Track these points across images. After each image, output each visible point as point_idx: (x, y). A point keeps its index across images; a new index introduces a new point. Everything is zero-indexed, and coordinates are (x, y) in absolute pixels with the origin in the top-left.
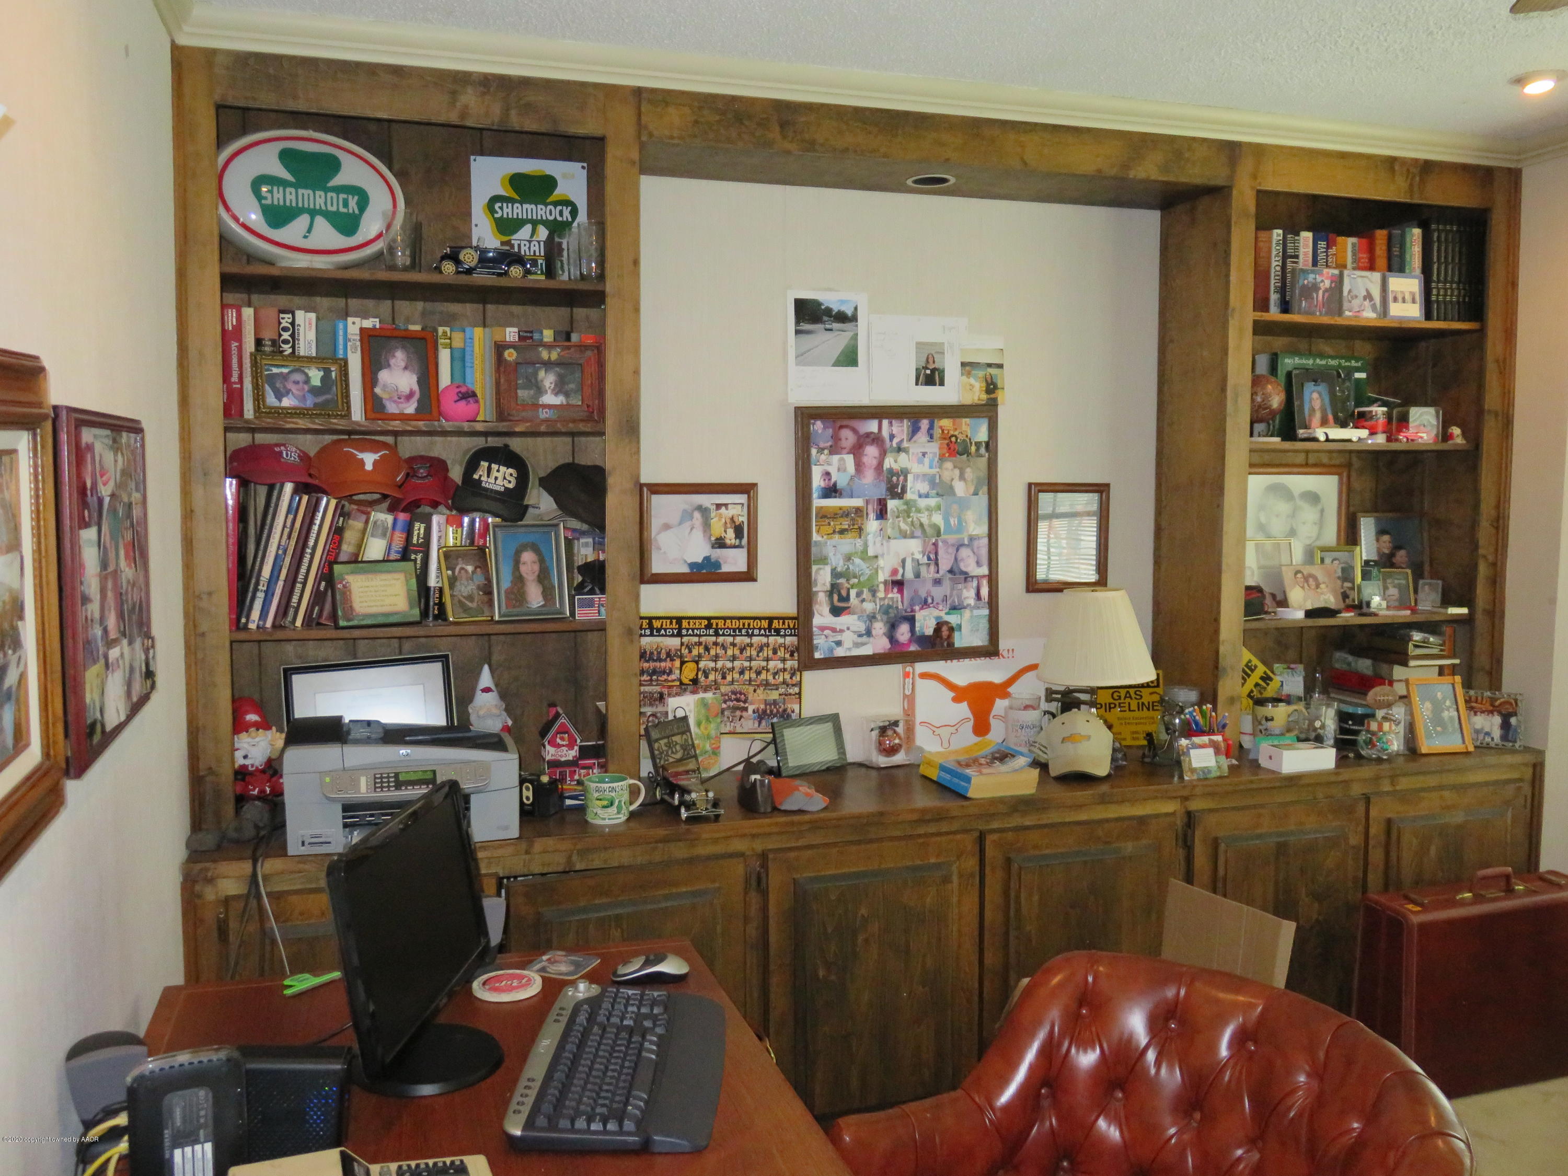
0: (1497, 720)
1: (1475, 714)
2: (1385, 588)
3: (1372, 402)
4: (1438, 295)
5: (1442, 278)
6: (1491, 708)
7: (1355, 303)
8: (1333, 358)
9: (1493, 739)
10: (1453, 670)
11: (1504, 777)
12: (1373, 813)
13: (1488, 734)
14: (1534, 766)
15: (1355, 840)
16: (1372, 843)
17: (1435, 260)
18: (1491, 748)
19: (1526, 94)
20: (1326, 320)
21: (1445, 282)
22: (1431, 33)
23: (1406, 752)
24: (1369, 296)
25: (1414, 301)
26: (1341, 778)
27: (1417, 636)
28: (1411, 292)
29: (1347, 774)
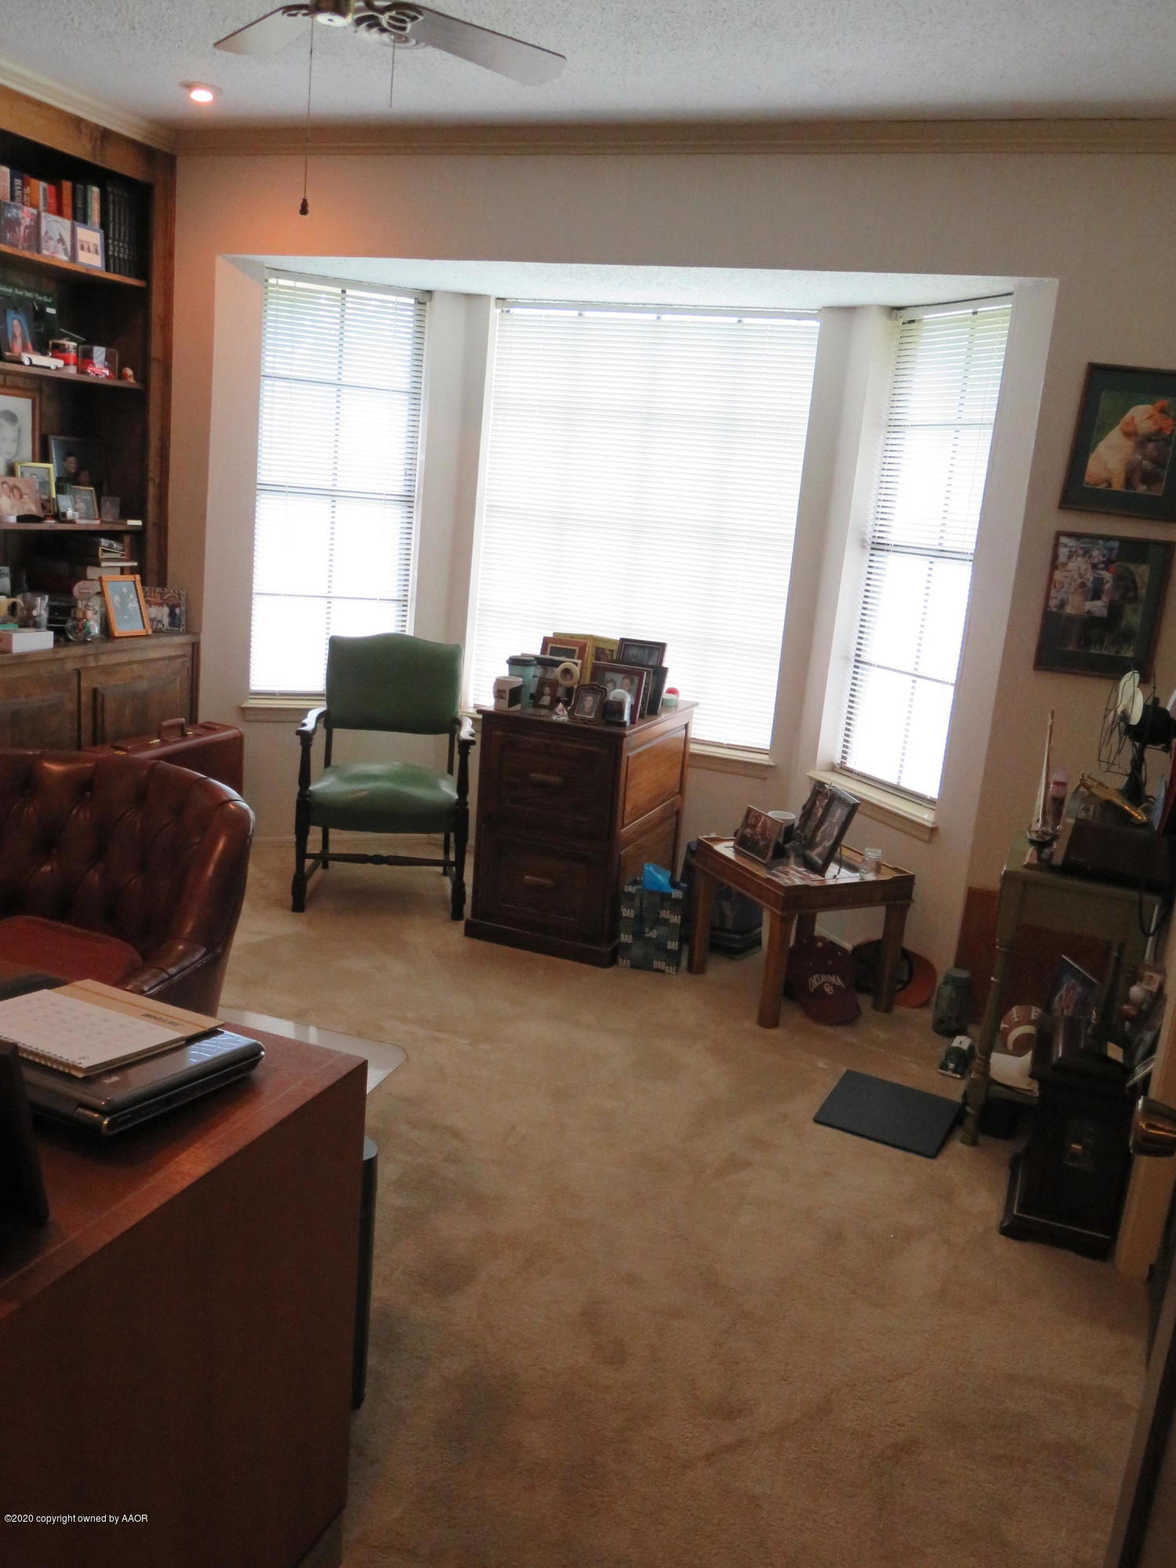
0: (166, 610)
1: (150, 606)
2: (75, 502)
3: (63, 336)
4: (113, 251)
5: (117, 237)
6: (161, 601)
7: (52, 243)
8: (29, 290)
9: (163, 625)
10: (132, 571)
11: (173, 654)
12: (84, 684)
13: (160, 621)
14: (193, 644)
15: (71, 706)
16: (83, 709)
17: (111, 218)
18: (163, 632)
19: (192, 100)
20: (27, 254)
21: (119, 240)
22: (134, 28)
23: (103, 636)
24: (61, 240)
25: (97, 253)
26: (58, 656)
27: (104, 542)
28: (94, 244)
29: (63, 653)
